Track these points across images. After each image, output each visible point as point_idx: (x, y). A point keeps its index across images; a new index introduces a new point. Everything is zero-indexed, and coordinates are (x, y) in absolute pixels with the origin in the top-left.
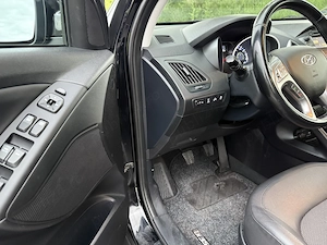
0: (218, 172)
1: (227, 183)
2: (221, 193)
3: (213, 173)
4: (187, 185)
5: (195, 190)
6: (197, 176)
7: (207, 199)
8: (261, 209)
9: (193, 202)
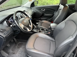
0: (16, 44)
1: (19, 45)
2: (19, 48)
3: (15, 45)
4: (10, 51)
5: (13, 51)
6: (12, 47)
7: (16, 51)
8: (28, 48)
9: (14, 53)
